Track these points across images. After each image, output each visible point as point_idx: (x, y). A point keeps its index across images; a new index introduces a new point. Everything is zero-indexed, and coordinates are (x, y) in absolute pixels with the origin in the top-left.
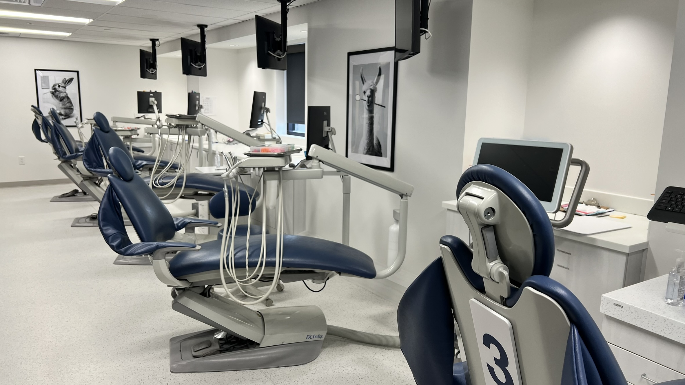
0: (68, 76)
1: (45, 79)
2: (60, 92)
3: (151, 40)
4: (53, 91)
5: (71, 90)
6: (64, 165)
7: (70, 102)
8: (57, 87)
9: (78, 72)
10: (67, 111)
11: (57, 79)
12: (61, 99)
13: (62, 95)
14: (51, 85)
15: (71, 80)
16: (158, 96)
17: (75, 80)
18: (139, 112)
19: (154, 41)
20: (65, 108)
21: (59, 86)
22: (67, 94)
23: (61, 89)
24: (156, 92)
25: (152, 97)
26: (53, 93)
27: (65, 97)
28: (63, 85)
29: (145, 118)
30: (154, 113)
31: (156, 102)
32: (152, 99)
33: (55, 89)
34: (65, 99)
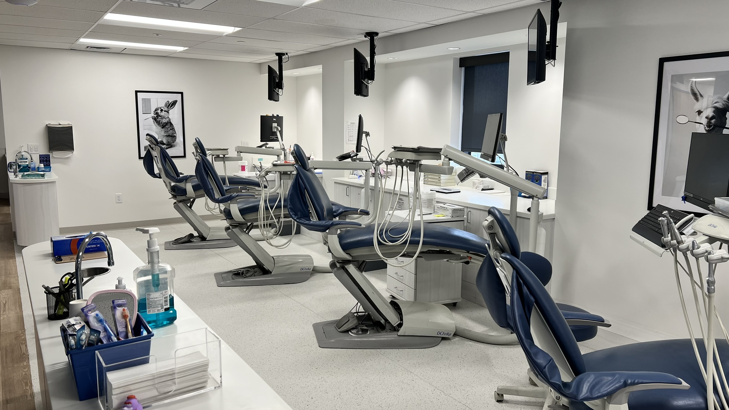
0: (171, 98)
1: (147, 102)
2: (163, 117)
3: (277, 54)
4: (155, 116)
5: (174, 115)
6: (181, 205)
7: (173, 129)
8: (159, 111)
9: (182, 93)
10: (170, 139)
11: (158, 101)
12: (164, 126)
13: (164, 121)
15: (174, 103)
16: (279, 120)
18: (261, 141)
19: (280, 55)
20: (167, 136)
21: (162, 110)
22: (170, 120)
23: (163, 114)
24: (278, 115)
25: (275, 122)
26: (155, 119)
27: (168, 123)
28: (166, 109)
31: (279, 129)
32: (275, 125)
33: (157, 113)
34: (167, 126)
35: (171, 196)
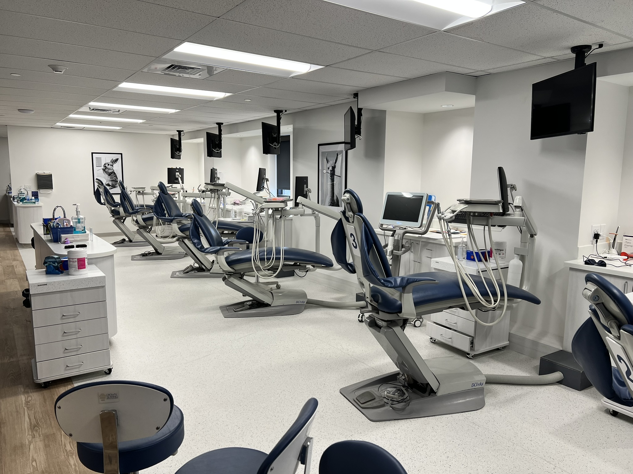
0: (115, 157)
1: (99, 159)
2: (110, 169)
3: (178, 131)
4: (104, 168)
5: (117, 168)
6: (117, 221)
7: (116, 176)
8: (107, 165)
9: (121, 154)
10: (114, 183)
11: (107, 159)
12: (110, 174)
13: (110, 171)
14: (103, 164)
15: (117, 160)
16: (181, 171)
17: (120, 160)
18: (168, 183)
19: (179, 132)
20: (112, 181)
21: (108, 165)
22: (114, 171)
23: (109, 167)
24: (180, 168)
25: (177, 172)
26: (104, 170)
27: (112, 172)
28: (111, 164)
29: (172, 187)
30: (179, 183)
31: (180, 176)
32: (177, 174)
33: (105, 167)
34: (112, 174)
35: (111, 216)
